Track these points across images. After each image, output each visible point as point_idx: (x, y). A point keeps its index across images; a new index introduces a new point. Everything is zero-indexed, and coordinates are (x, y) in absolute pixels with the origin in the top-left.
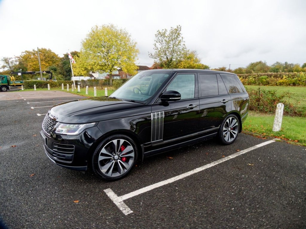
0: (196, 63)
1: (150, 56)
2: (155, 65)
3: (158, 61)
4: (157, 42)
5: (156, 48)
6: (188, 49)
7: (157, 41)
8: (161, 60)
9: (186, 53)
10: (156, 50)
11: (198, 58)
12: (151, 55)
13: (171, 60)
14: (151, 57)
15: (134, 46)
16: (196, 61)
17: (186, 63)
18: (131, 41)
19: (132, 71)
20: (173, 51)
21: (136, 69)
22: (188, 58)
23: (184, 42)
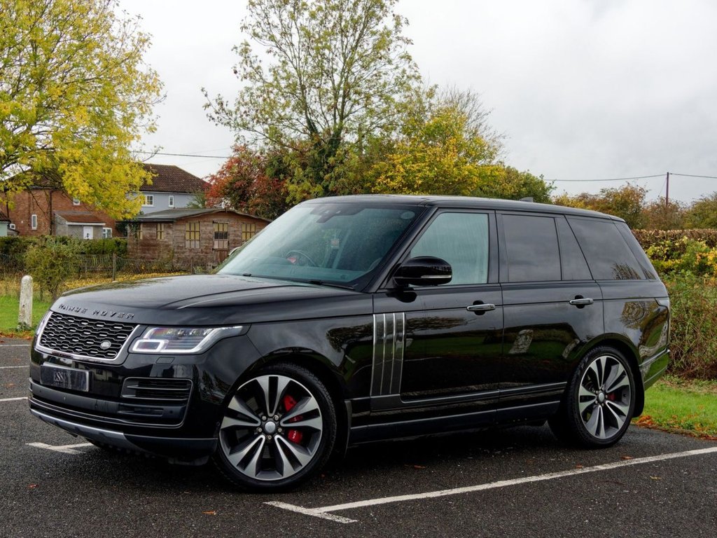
0: (474, 160)
1: (211, 111)
2: (239, 161)
3: (257, 141)
4: (255, 35)
5: (249, 69)
6: (432, 85)
7: (258, 30)
8: (275, 136)
9: (420, 102)
10: (248, 83)
11: (486, 136)
12: (218, 107)
13: (336, 140)
14: (215, 116)
15: (133, 57)
16: (476, 150)
17: (416, 160)
18: (115, 31)
19: (116, 191)
20: (347, 90)
21: (137, 181)
22: (430, 134)
23: (408, 41)
